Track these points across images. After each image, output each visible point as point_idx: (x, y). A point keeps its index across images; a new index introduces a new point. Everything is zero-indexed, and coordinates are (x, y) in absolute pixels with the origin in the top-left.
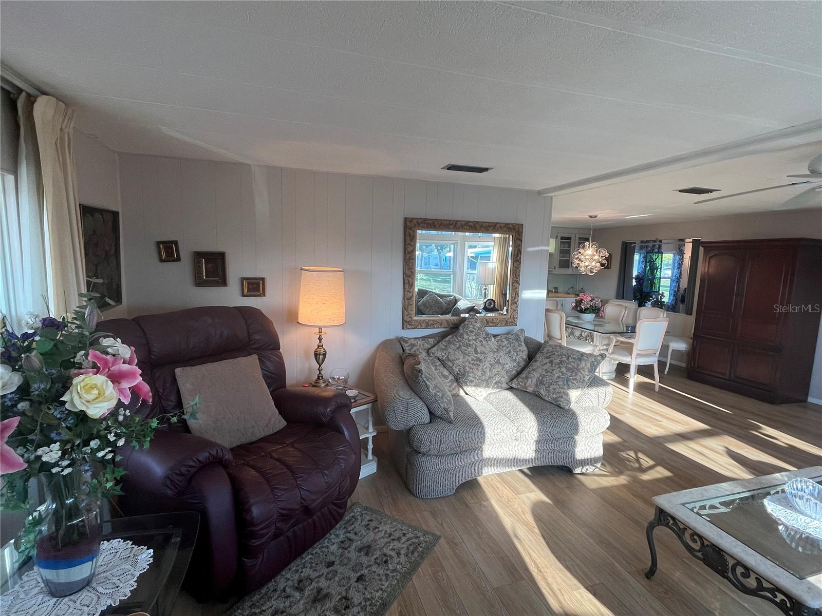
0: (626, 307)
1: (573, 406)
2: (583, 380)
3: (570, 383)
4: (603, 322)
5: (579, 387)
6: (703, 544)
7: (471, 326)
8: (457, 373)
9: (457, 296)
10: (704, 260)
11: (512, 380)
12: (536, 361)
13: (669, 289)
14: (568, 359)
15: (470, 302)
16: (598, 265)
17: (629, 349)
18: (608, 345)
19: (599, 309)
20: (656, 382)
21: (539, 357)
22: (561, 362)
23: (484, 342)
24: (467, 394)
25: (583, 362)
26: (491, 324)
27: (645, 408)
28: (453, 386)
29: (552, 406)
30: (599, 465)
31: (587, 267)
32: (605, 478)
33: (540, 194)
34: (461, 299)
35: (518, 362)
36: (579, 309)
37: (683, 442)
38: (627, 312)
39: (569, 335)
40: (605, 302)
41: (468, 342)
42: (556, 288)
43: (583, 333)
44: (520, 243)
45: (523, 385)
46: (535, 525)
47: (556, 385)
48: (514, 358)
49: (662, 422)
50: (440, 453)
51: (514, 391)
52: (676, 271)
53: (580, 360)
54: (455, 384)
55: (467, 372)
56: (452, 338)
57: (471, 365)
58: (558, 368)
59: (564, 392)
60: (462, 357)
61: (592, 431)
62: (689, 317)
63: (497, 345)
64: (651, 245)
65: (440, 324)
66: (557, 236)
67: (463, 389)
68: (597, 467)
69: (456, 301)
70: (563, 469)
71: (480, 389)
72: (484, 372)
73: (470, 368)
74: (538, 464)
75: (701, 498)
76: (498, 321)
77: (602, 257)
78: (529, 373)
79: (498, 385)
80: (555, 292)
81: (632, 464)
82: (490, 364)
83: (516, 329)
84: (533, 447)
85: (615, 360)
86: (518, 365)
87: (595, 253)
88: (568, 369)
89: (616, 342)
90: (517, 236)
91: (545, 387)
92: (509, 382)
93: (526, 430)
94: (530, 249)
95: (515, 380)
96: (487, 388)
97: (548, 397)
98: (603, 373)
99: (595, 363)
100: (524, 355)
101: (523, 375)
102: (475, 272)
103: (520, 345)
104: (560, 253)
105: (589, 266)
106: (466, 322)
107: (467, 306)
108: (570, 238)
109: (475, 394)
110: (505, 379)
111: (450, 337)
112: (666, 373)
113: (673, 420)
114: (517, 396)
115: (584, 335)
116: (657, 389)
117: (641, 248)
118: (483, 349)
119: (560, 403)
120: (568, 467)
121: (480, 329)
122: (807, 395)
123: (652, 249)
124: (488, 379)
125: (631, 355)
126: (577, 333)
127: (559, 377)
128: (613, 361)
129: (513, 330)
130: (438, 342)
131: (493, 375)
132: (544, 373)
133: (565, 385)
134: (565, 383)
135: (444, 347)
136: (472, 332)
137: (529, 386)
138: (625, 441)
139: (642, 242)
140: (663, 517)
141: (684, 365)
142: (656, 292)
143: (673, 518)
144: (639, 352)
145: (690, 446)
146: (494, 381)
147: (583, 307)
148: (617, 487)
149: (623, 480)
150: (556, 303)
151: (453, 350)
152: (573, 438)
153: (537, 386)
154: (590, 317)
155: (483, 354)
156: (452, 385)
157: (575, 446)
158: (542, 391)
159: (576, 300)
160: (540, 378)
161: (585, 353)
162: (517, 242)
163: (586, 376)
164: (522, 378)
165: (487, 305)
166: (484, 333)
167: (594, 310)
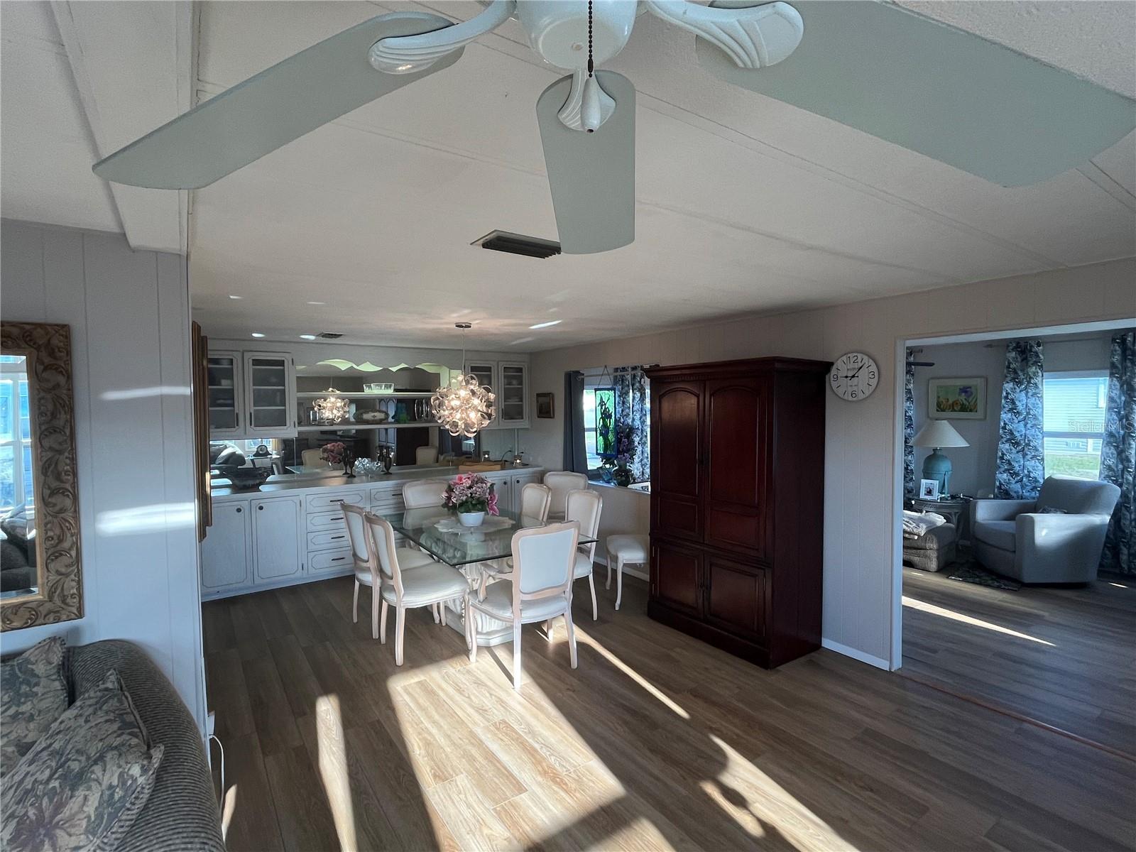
83: (81, 625)
89: (487, 579)
90: (47, 360)
94: (113, 395)
116: (574, 662)
122: (819, 629)
125: (511, 604)
129: (67, 633)
144: (526, 598)
147: (455, 501)
154: (474, 518)
167: (476, 505)
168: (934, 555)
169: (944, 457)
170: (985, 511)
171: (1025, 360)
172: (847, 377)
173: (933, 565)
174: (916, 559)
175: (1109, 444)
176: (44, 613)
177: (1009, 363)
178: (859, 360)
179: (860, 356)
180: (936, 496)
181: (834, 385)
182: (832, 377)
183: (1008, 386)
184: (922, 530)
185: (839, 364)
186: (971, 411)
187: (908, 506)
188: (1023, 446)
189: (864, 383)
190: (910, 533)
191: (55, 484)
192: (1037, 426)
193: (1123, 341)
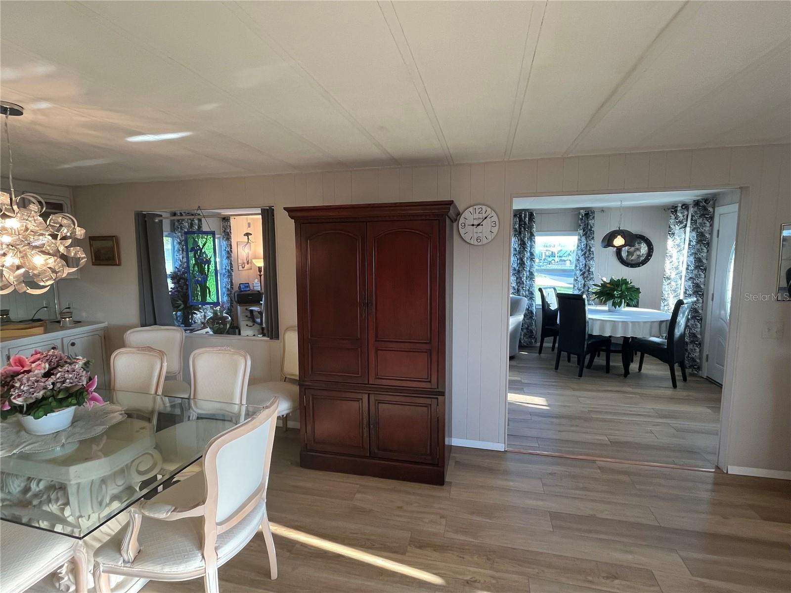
125: (201, 546)
139: (173, 213)
144: (222, 529)
172: (473, 225)
178: (484, 211)
179: (484, 207)
181: (462, 231)
182: (460, 224)
185: (466, 214)
189: (488, 230)
193: (520, 216)
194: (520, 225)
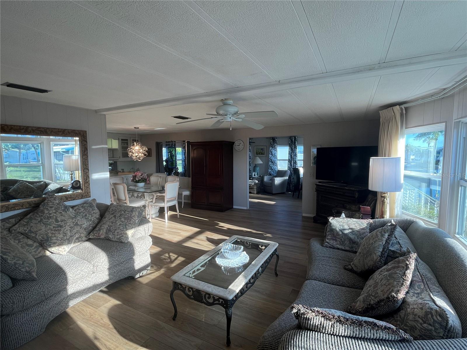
0: (160, 177)
1: (130, 239)
2: (135, 223)
3: (127, 226)
4: (150, 186)
5: (133, 228)
6: (193, 291)
7: (51, 203)
8: (41, 240)
9: (47, 181)
10: (192, 151)
11: (89, 234)
12: (105, 218)
13: (181, 165)
14: (125, 212)
15: (59, 184)
16: (143, 155)
17: (162, 199)
18: (152, 199)
19: (146, 180)
20: (178, 213)
21: (107, 215)
22: (121, 215)
23: (63, 213)
24: (52, 253)
25: (134, 213)
26: (69, 199)
27: (173, 228)
28: (39, 251)
29: (117, 243)
30: (149, 268)
31: (137, 156)
32: (153, 274)
33: (96, 112)
34: (52, 183)
35: (93, 221)
36: (136, 181)
37: (190, 241)
38: (161, 179)
39: (131, 197)
40: (149, 176)
41: (48, 216)
42: (123, 170)
43: (139, 194)
44: (86, 143)
45: (97, 235)
46: (110, 323)
47: (119, 229)
48: (90, 219)
49: (180, 233)
50: (25, 308)
51: (91, 241)
52: (183, 156)
53: (132, 211)
54: (40, 248)
55: (50, 237)
56: (33, 215)
57: (53, 232)
58: (119, 219)
59: (124, 233)
60: (44, 227)
61: (142, 251)
62: (189, 178)
63: (75, 213)
64: (171, 143)
65: (21, 206)
66: (119, 139)
67: (49, 251)
68: (148, 270)
69: (46, 185)
70: (129, 279)
71: (63, 247)
72: (65, 234)
73: (53, 234)
74: (111, 282)
75: (192, 268)
76: (75, 196)
77: (144, 150)
78: (101, 226)
79: (79, 240)
80: (122, 172)
81: (167, 260)
82: (70, 227)
83: (90, 199)
84: (107, 273)
85: (157, 206)
86: (93, 223)
87: (140, 148)
88: (125, 218)
89: (156, 196)
90: (83, 139)
91: (112, 233)
92: (88, 235)
93: (100, 264)
94: (94, 147)
95: (91, 233)
96: (69, 245)
97: (114, 238)
98: (152, 214)
99: (141, 212)
100: (97, 215)
101: (97, 229)
102: (62, 162)
103: (93, 210)
104: (122, 149)
105: (138, 156)
106: (46, 201)
107: (57, 187)
108: (127, 140)
109: (59, 251)
110: (84, 234)
111: (31, 214)
112: (182, 208)
113: (186, 231)
114: (93, 243)
115: (140, 195)
116: (178, 217)
117: (167, 145)
118: (63, 218)
119: (122, 240)
120: (131, 276)
121: (58, 204)
122: (233, 205)
123: (171, 146)
124: (70, 238)
125: (164, 202)
126: (136, 195)
127: (120, 225)
128: (156, 207)
129: (88, 200)
130: (20, 220)
131: (74, 234)
132: (111, 224)
133: (124, 228)
134: (124, 227)
135: (25, 223)
136: (51, 207)
137: (102, 235)
138: (163, 249)
139: (166, 142)
140: (177, 285)
141: (190, 202)
142: (175, 167)
143: (181, 284)
144: (168, 200)
145: (192, 241)
146: (75, 238)
147: (137, 179)
148: (158, 277)
149: (162, 271)
150: (122, 178)
151: (35, 224)
152: (132, 258)
153: (106, 233)
154: (142, 185)
155: (63, 221)
156: (37, 250)
157: (134, 262)
158: (110, 236)
159: (133, 176)
160: (109, 228)
161: (135, 207)
162: (83, 142)
163: (136, 220)
164: (96, 231)
165: (74, 185)
166: (63, 206)
167: (144, 180)
168: (255, 190)
169: (258, 166)
170: (266, 179)
171: (274, 142)
172: (237, 145)
173: (255, 192)
174: (252, 191)
175: (289, 162)
176: (84, 196)
177: (271, 143)
179: (240, 141)
180: (256, 176)
181: (235, 147)
183: (271, 148)
184: (253, 184)
185: (236, 142)
186: (263, 154)
187: (250, 179)
188: (274, 163)
189: (241, 147)
190: (250, 185)
191: (85, 167)
192: (276, 158)
194: (291, 142)
